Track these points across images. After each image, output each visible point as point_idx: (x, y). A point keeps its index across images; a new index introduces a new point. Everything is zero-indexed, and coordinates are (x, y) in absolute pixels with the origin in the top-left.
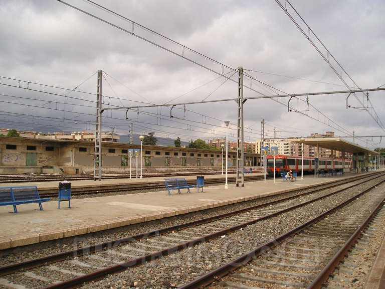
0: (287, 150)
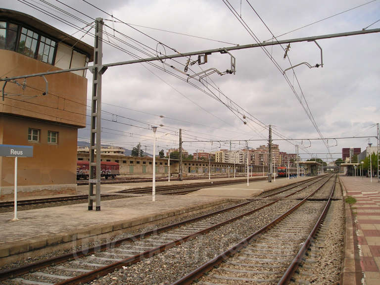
0: (242, 159)
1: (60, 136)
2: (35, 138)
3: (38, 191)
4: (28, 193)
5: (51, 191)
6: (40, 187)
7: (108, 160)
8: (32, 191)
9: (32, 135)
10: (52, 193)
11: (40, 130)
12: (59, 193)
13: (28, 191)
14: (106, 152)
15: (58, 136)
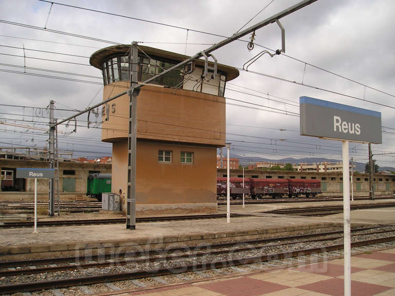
1: (195, 156)
2: (167, 159)
3: (171, 209)
4: (159, 211)
5: (186, 209)
6: (174, 206)
7: (312, 178)
8: (163, 209)
9: (164, 156)
10: (188, 212)
11: (172, 151)
12: (195, 212)
13: (159, 210)
14: (334, 169)
15: (193, 155)
